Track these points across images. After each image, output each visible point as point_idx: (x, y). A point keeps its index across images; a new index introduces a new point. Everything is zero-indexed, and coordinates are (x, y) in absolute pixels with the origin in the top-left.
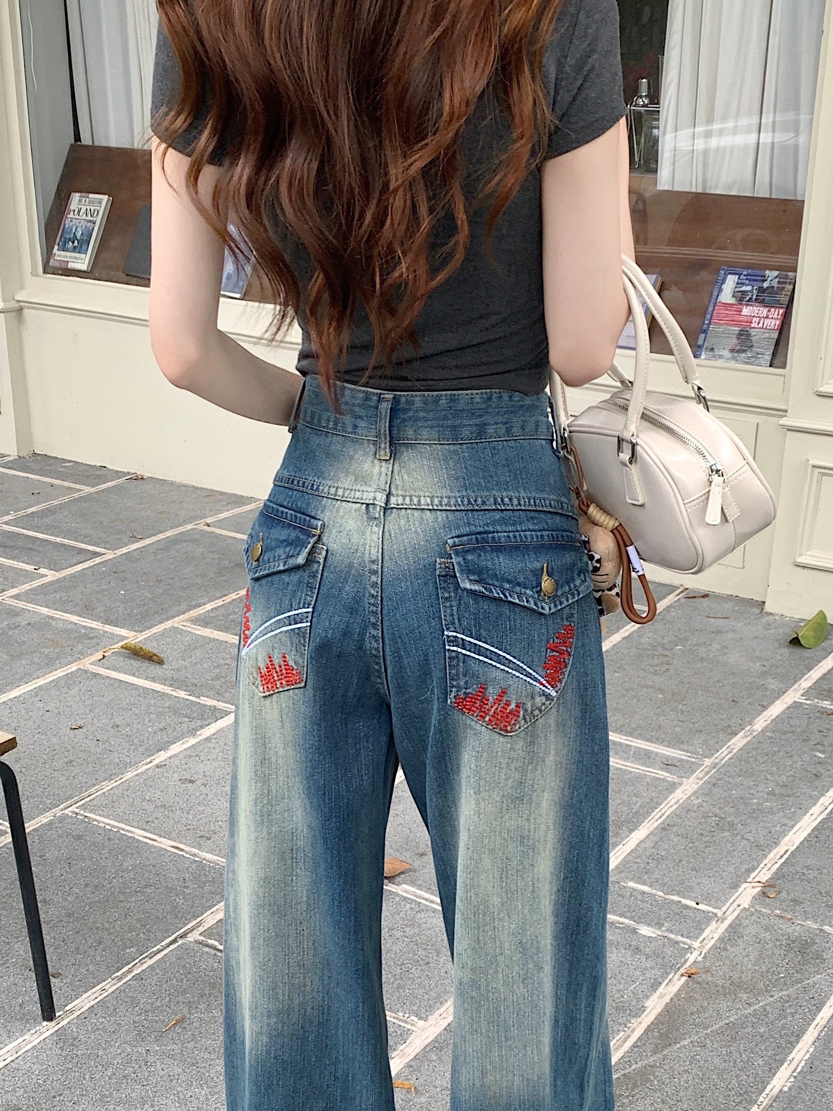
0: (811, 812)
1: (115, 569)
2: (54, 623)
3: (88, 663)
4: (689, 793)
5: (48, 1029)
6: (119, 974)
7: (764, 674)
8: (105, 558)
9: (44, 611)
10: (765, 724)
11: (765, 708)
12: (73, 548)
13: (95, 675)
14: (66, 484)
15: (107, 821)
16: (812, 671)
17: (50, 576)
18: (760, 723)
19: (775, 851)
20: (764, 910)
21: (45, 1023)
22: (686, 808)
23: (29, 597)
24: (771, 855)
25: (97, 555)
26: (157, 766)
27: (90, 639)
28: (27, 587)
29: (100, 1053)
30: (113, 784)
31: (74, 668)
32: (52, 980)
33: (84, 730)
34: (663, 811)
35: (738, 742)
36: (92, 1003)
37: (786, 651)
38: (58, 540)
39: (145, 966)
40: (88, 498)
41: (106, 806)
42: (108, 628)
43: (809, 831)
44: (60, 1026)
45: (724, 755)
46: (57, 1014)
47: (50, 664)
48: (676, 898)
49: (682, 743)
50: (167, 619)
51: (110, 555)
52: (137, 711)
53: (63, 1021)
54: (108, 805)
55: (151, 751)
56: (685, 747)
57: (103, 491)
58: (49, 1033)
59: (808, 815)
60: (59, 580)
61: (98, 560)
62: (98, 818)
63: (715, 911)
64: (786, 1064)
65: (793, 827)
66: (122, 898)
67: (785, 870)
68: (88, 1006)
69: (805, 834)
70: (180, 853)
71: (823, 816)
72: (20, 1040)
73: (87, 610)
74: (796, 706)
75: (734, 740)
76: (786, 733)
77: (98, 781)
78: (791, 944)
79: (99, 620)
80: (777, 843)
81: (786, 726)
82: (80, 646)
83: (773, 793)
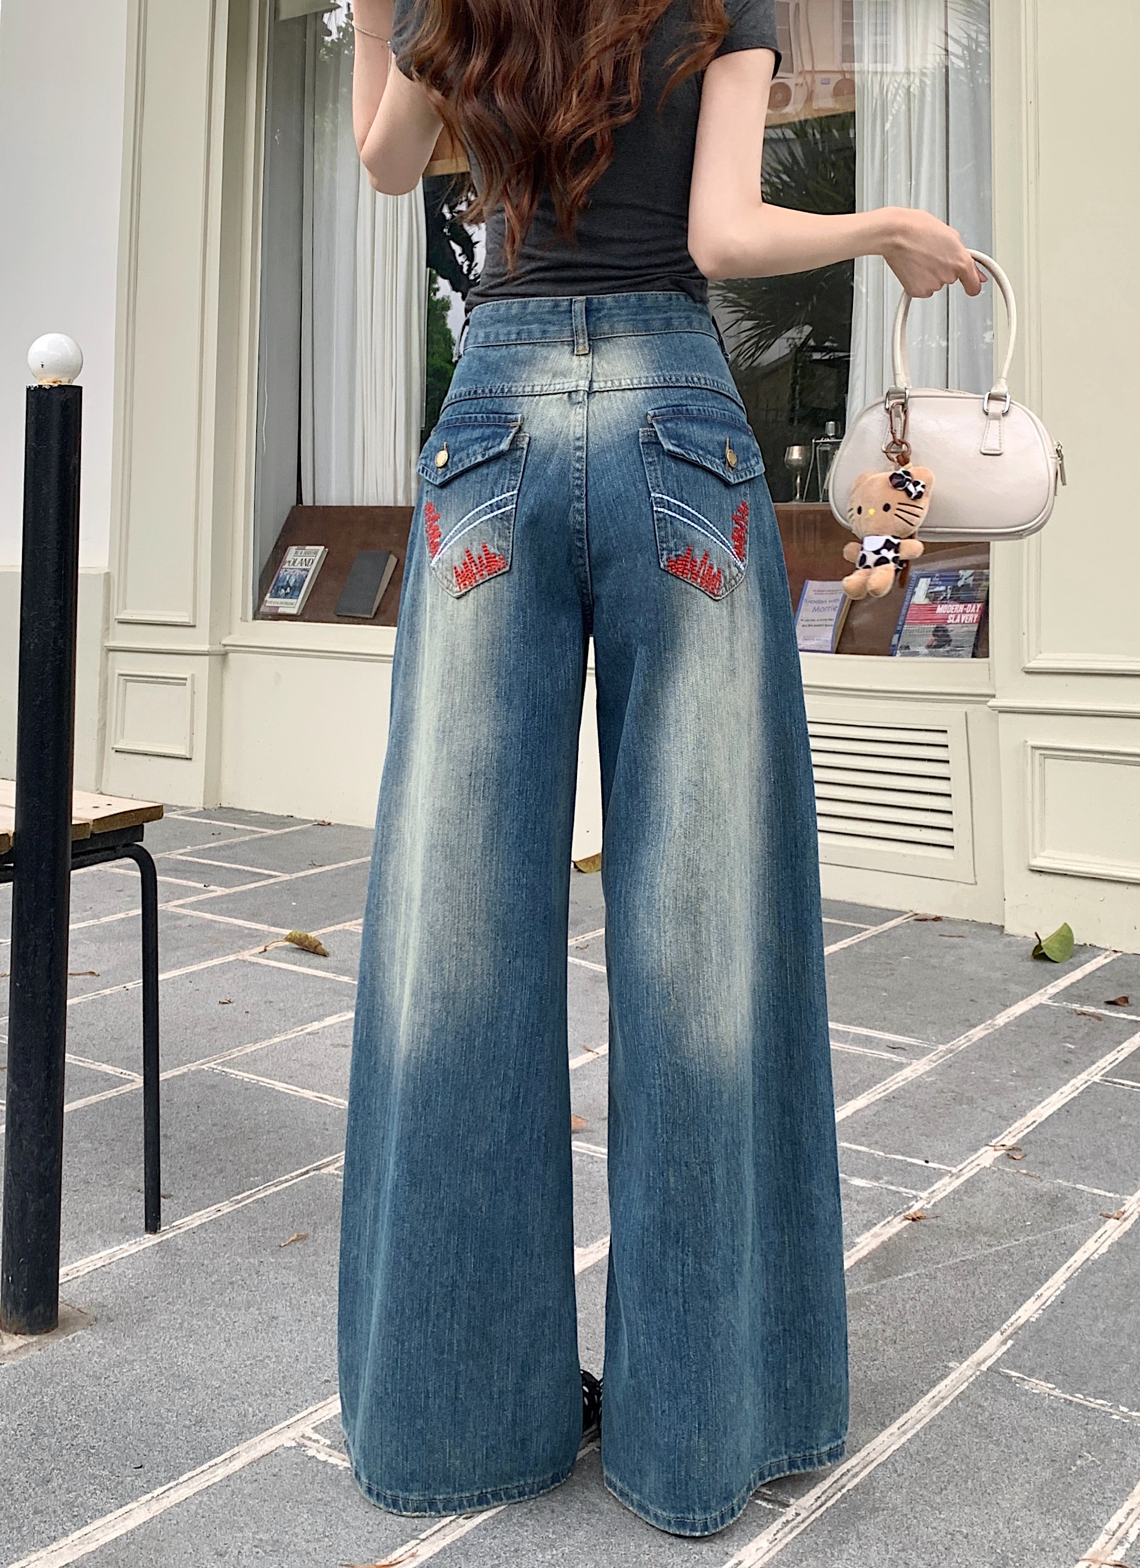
0: (1061, 1090)
1: (289, 887)
2: (217, 925)
3: (246, 955)
4: (920, 1073)
5: (151, 1240)
6: (239, 1197)
7: (1005, 981)
8: (281, 879)
9: (209, 916)
10: (1007, 1020)
11: (1006, 1007)
12: (248, 872)
13: (251, 964)
14: (249, 828)
15: (246, 1075)
16: (1059, 981)
17: (219, 891)
18: (1001, 1019)
19: (1020, 1121)
20: (1007, 1170)
21: (147, 1236)
22: (917, 1084)
23: (194, 906)
24: (1016, 1125)
25: (271, 876)
26: (309, 1034)
27: (253, 937)
28: (193, 899)
29: (206, 1262)
30: (258, 1046)
31: (232, 958)
32: (162, 1199)
33: (234, 1005)
34: (887, 1086)
35: (978, 1033)
36: (203, 1221)
37: (1031, 964)
38: (233, 866)
39: (268, 1193)
40: (270, 838)
41: (248, 1063)
42: (273, 929)
43: (1059, 1106)
44: (164, 1238)
45: (961, 1042)
46: (162, 1229)
47: (208, 955)
48: (900, 1157)
49: (913, 1031)
50: (338, 924)
51: (286, 877)
52: (293, 991)
53: (167, 1234)
54: (250, 1063)
55: (302, 1022)
56: (916, 1035)
57: (287, 833)
58: (150, 1244)
59: (1058, 1093)
60: (228, 895)
61: (272, 881)
62: (237, 1072)
63: (949, 1169)
64: (1033, 1299)
65: (1040, 1102)
66: (252, 1135)
67: (1032, 1137)
68: (199, 1222)
69: (1055, 1108)
70: (323, 1101)
71: (1075, 1094)
72: (117, 1248)
73: (253, 916)
74: (1041, 1006)
75: (972, 1031)
76: (1030, 1027)
77: (240, 1044)
78: (1038, 1197)
79: (265, 922)
80: (1022, 1114)
81: (1031, 1022)
82: (241, 943)
83: (1016, 1076)
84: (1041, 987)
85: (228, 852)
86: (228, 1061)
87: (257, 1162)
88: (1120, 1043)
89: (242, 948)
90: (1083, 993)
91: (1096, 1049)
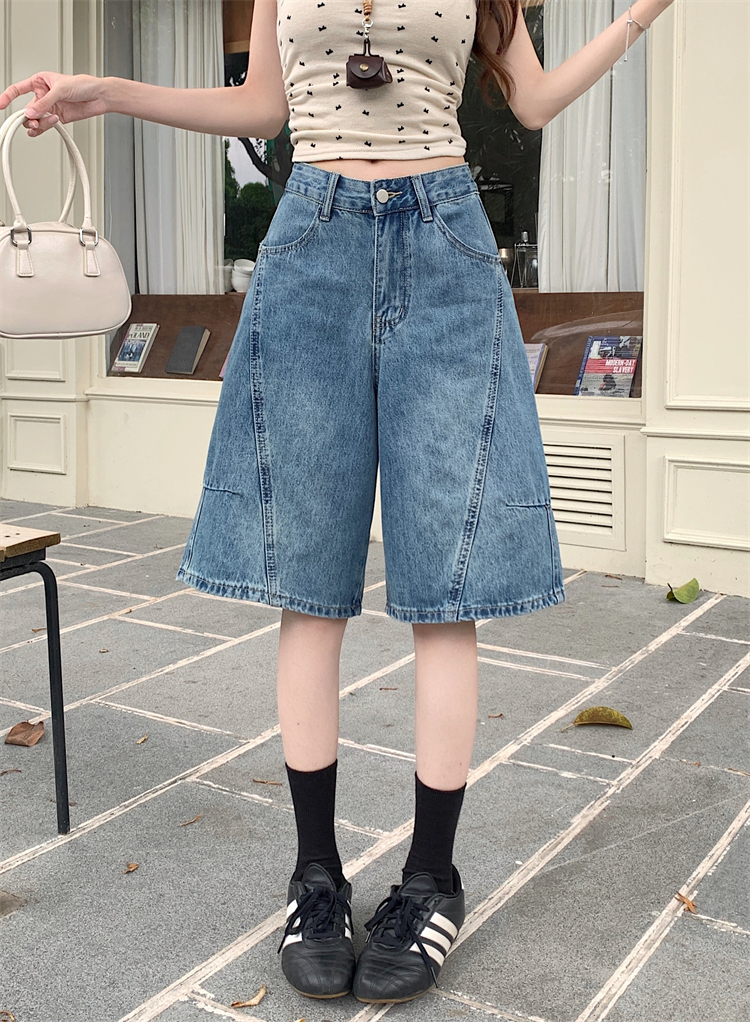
0: (701, 698)
1: (143, 564)
2: (92, 594)
3: (116, 616)
4: (601, 689)
5: (63, 839)
6: (126, 803)
7: (651, 618)
8: (136, 558)
9: (86, 587)
10: (657, 647)
11: (654, 637)
12: (112, 553)
13: (121, 622)
14: (109, 521)
15: (123, 707)
16: (687, 616)
17: (93, 568)
18: (653, 646)
19: (677, 722)
20: (672, 760)
21: (60, 836)
22: (599, 697)
23: (74, 580)
24: (675, 725)
25: (129, 556)
26: (167, 674)
27: (121, 602)
28: (73, 574)
29: (106, 855)
30: (130, 684)
31: (106, 618)
33: (111, 653)
34: (581, 699)
35: (638, 657)
36: (102, 823)
39: (148, 798)
40: (126, 528)
41: (124, 698)
42: (134, 596)
44: (73, 837)
45: (627, 664)
46: (72, 830)
47: (87, 616)
48: (594, 754)
49: (591, 657)
50: (181, 590)
51: (139, 557)
52: (153, 642)
53: (75, 834)
54: (125, 697)
55: (162, 665)
56: (594, 660)
57: (137, 524)
58: (63, 842)
59: (700, 700)
60: (99, 571)
61: (130, 559)
62: (116, 705)
63: (630, 761)
65: (689, 707)
66: (132, 754)
67: (686, 734)
68: (98, 824)
69: (700, 711)
70: (182, 725)
71: (712, 700)
72: (38, 847)
73: (120, 586)
74: (678, 636)
75: (634, 656)
76: (674, 652)
77: (118, 683)
78: (698, 780)
79: (128, 591)
80: (677, 717)
81: (673, 647)
82: (111, 606)
83: (670, 687)
84: (676, 622)
85: (97, 539)
86: (109, 697)
87: (137, 775)
88: (738, 661)
89: (113, 610)
90: (705, 625)
91: (721, 665)
